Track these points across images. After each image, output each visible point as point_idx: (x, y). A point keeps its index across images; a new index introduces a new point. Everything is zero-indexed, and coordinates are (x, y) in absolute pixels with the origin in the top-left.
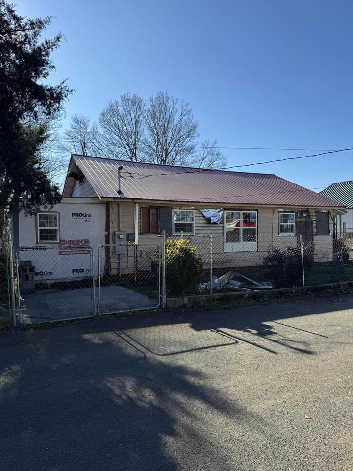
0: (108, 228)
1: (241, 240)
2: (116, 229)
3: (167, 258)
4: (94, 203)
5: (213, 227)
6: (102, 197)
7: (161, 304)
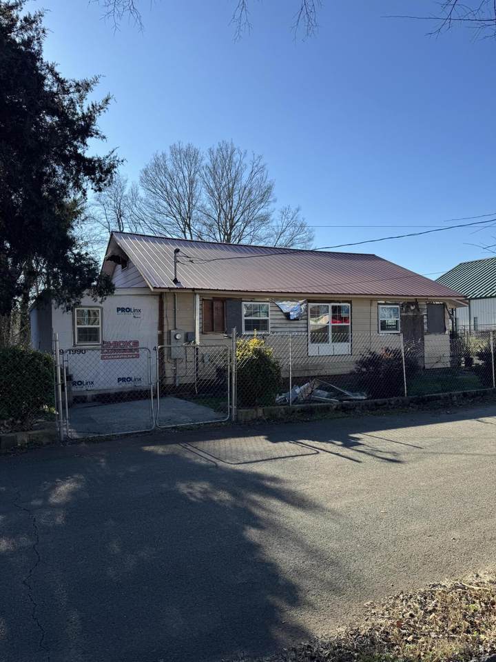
0: (161, 326)
1: (330, 340)
2: (171, 327)
3: (238, 361)
4: (144, 295)
5: (294, 324)
6: (155, 288)
7: (231, 417)
